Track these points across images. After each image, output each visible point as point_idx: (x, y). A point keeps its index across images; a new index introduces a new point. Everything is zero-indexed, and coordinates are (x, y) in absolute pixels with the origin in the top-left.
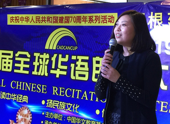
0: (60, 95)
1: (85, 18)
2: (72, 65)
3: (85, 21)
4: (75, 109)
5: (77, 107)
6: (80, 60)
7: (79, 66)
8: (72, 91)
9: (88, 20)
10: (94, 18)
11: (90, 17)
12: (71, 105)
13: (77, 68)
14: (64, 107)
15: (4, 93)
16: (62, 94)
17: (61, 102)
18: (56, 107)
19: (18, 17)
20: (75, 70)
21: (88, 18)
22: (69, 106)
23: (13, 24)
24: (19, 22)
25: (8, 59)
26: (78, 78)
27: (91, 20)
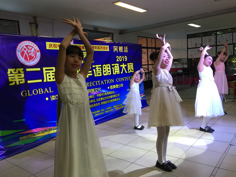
0: (90, 86)
1: (96, 47)
2: (94, 70)
3: (96, 49)
4: (99, 90)
5: (100, 89)
6: (97, 67)
7: (97, 70)
8: (96, 82)
9: (97, 48)
10: (100, 48)
11: (98, 47)
12: (97, 89)
13: (97, 71)
14: (94, 91)
15: (53, 96)
16: (91, 85)
17: (92, 89)
18: (90, 92)
19: (56, 44)
20: (96, 72)
21: (97, 47)
22: (96, 90)
23: (51, 48)
24: (57, 48)
25: (51, 73)
26: (98, 75)
27: (99, 48)
